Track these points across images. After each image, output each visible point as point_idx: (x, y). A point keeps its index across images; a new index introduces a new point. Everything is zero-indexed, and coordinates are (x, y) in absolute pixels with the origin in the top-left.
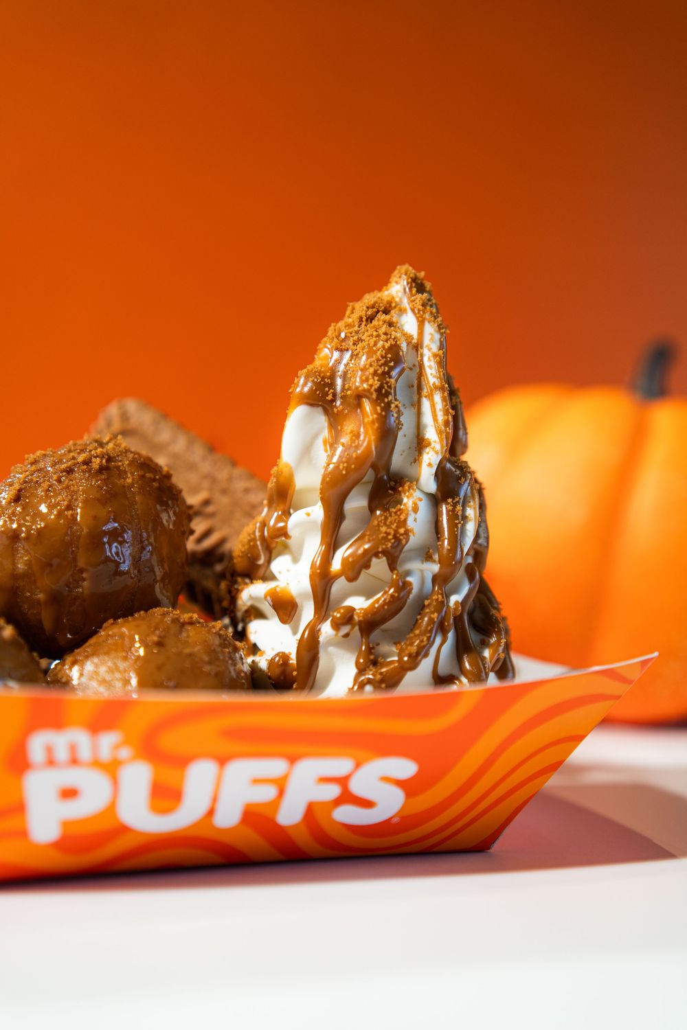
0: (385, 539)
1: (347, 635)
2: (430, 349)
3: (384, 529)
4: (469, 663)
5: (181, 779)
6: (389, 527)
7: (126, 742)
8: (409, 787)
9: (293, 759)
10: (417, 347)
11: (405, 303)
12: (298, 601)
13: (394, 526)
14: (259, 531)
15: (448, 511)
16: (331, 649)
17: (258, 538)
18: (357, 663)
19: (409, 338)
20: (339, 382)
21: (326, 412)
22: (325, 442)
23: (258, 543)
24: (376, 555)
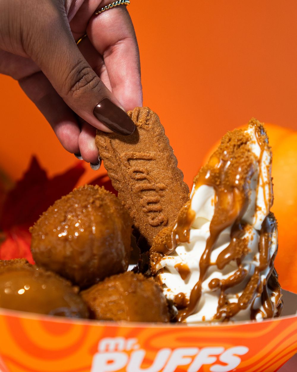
0: (238, 253)
1: (215, 291)
2: (265, 163)
3: (238, 248)
4: (267, 304)
5: (155, 356)
6: (240, 247)
7: (139, 343)
8: (243, 358)
9: (200, 348)
10: (259, 162)
11: (254, 139)
12: (191, 271)
13: (243, 247)
14: (173, 236)
15: (265, 240)
16: (206, 295)
17: (172, 239)
18: (219, 303)
19: (256, 157)
20: (223, 177)
21: (215, 189)
22: (212, 201)
23: (172, 242)
24: (233, 259)
